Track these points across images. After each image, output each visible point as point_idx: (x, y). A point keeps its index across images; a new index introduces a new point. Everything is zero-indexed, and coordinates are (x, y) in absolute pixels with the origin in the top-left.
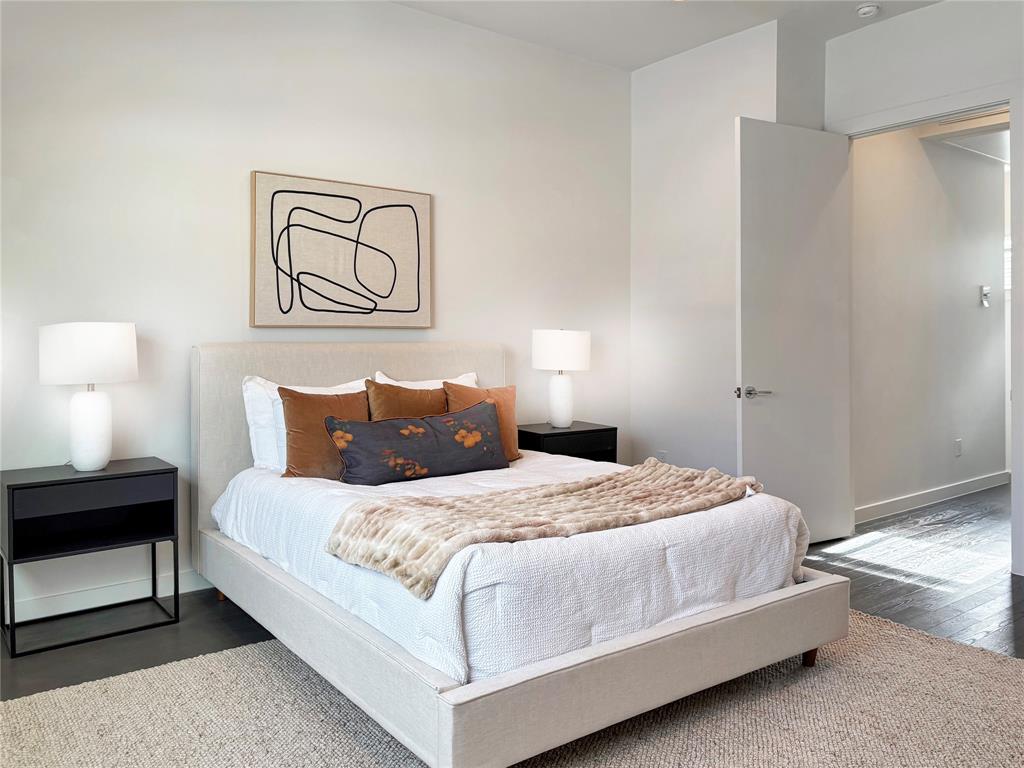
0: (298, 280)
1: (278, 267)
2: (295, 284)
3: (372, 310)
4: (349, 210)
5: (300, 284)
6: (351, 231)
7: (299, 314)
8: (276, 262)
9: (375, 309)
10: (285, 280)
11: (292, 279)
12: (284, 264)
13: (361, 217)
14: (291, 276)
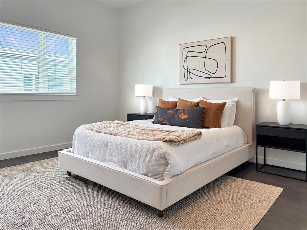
0: (189, 71)
1: (184, 68)
2: (188, 72)
3: (210, 78)
4: (203, 48)
5: (190, 72)
6: (203, 55)
7: (190, 81)
8: (184, 67)
9: (211, 77)
10: (186, 71)
11: (188, 71)
12: (186, 67)
13: (206, 50)
14: (187, 70)
